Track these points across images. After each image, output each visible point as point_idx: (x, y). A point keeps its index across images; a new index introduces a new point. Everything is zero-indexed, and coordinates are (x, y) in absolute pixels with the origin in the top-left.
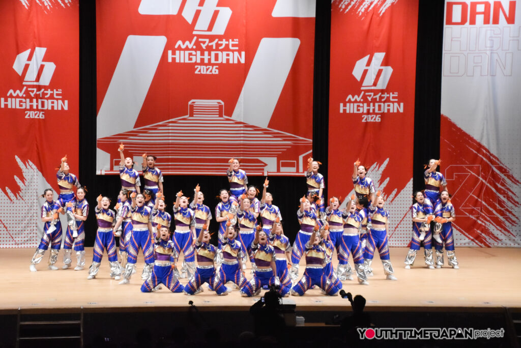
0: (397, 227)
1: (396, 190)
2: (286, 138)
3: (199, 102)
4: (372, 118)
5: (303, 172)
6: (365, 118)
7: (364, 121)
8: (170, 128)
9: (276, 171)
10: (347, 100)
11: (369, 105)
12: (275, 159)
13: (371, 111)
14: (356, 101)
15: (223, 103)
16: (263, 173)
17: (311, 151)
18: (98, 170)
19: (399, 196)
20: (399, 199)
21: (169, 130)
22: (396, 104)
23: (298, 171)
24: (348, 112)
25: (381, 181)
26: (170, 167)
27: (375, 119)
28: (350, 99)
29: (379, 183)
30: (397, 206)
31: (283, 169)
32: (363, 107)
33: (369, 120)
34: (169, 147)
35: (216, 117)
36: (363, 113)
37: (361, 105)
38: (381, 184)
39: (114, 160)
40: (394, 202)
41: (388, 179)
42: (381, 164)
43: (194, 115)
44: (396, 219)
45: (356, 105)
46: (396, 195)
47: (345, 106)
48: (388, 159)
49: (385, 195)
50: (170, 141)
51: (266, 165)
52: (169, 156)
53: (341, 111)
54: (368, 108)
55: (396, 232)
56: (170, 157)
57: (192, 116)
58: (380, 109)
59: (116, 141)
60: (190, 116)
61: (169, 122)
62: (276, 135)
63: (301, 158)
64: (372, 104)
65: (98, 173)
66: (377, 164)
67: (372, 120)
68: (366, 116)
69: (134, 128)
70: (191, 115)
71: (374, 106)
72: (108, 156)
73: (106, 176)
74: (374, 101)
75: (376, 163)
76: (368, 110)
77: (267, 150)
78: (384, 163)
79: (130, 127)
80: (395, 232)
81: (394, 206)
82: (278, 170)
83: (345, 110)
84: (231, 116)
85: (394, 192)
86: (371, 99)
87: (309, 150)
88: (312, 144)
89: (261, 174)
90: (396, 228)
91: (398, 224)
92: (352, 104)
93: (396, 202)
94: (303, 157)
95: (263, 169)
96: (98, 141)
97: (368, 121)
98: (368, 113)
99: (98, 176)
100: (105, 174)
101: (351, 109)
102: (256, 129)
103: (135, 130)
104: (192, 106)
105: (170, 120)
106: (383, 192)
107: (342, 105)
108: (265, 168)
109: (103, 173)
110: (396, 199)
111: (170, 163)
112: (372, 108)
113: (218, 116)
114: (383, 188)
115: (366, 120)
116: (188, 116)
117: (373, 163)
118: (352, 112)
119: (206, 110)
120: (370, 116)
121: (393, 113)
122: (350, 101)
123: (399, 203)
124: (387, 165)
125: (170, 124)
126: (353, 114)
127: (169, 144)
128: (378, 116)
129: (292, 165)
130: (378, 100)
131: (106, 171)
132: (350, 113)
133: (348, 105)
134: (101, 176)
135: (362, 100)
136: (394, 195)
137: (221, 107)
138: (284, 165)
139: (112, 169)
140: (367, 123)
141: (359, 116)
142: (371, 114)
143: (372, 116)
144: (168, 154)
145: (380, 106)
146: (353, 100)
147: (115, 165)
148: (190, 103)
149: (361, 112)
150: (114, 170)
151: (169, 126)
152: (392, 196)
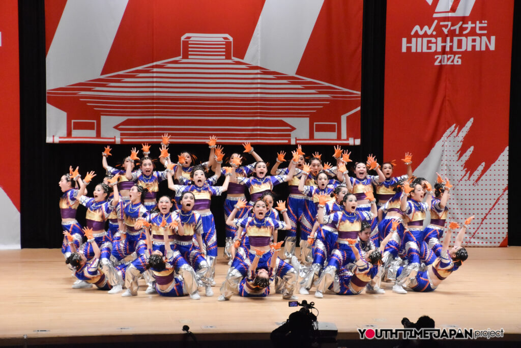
0: (485, 218)
1: (483, 164)
2: (322, 90)
3: (196, 37)
4: (448, 59)
5: (348, 139)
6: (438, 60)
7: (437, 63)
8: (155, 75)
9: (307, 137)
10: (412, 33)
11: (444, 41)
12: (306, 121)
13: (448, 49)
14: (425, 35)
15: (231, 39)
16: (290, 140)
17: (359, 108)
18: (50, 136)
19: (488, 172)
20: (488, 178)
21: (153, 77)
22: (484, 39)
23: (339, 138)
24: (413, 50)
25: (463, 151)
26: (155, 132)
27: (453, 61)
28: (417, 31)
29: (458, 154)
30: (484, 187)
31: (317, 135)
32: (436, 43)
33: (445, 63)
34: (153, 103)
35: (222, 59)
36: (436, 53)
37: (433, 40)
38: (461, 156)
39: (73, 121)
40: (480, 182)
41: (472, 148)
42: (461, 126)
43: (190, 57)
44: (484, 207)
45: (425, 40)
46: (484, 171)
47: (409, 41)
48: (472, 120)
49: (467, 171)
50: (155, 94)
51: (293, 129)
52: (153, 115)
53: (404, 50)
54: (444, 44)
55: (484, 226)
56: (155, 117)
57: (188, 58)
58: (460, 46)
59: (75, 94)
60: (184, 58)
61: (153, 67)
62: (308, 86)
63: (344, 119)
64: (448, 39)
65: (49, 140)
66: (456, 127)
67: (449, 63)
68: (440, 56)
69: (102, 74)
70: (186, 56)
71: (452, 41)
72: (64, 115)
73: (61, 145)
74: (452, 34)
75: (455, 125)
76: (444, 48)
77: (295, 108)
78: (466, 125)
79: (97, 74)
80: (482, 226)
81: (480, 187)
82: (312, 137)
83: (409, 48)
84: (242, 57)
85: (481, 168)
86: (448, 32)
87: (356, 107)
88: (360, 99)
89: (287, 141)
90: (483, 220)
91: (487, 214)
92: (419, 40)
93: (484, 182)
94: (348, 118)
95: (289, 135)
96: (49, 93)
97: (443, 64)
98: (444, 52)
99: (50, 144)
100: (60, 141)
101: (419, 46)
102: (279, 76)
103: (103, 77)
104: (186, 43)
105: (155, 63)
106: (464, 169)
107: (404, 40)
108: (292, 133)
109: (57, 140)
110: (483, 177)
111: (155, 127)
112: (448, 44)
113: (224, 57)
114: (464, 162)
115: (440, 62)
116: (181, 57)
117: (450, 126)
118: (419, 50)
119: (207, 49)
120: (446, 56)
121: (481, 51)
122: (417, 35)
123: (488, 182)
124: (471, 128)
125: (155, 70)
126: (422, 53)
127: (153, 99)
128: (457, 56)
129: (330, 129)
130: (457, 32)
131: (60, 138)
132: (416, 53)
133: (414, 40)
134: (53, 145)
135: (434, 33)
136: (480, 171)
137: (228, 44)
138: (321, 129)
139: (69, 134)
140: (441, 67)
141: (429, 57)
142: (447, 53)
143: (449, 56)
144: (152, 113)
145: (460, 42)
146: (421, 33)
147: (75, 128)
148: (183, 38)
149: (433, 50)
150: (73, 136)
151: (153, 72)
152: (477, 173)
